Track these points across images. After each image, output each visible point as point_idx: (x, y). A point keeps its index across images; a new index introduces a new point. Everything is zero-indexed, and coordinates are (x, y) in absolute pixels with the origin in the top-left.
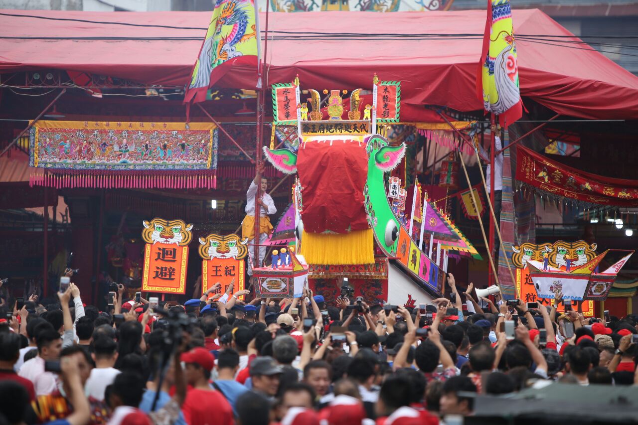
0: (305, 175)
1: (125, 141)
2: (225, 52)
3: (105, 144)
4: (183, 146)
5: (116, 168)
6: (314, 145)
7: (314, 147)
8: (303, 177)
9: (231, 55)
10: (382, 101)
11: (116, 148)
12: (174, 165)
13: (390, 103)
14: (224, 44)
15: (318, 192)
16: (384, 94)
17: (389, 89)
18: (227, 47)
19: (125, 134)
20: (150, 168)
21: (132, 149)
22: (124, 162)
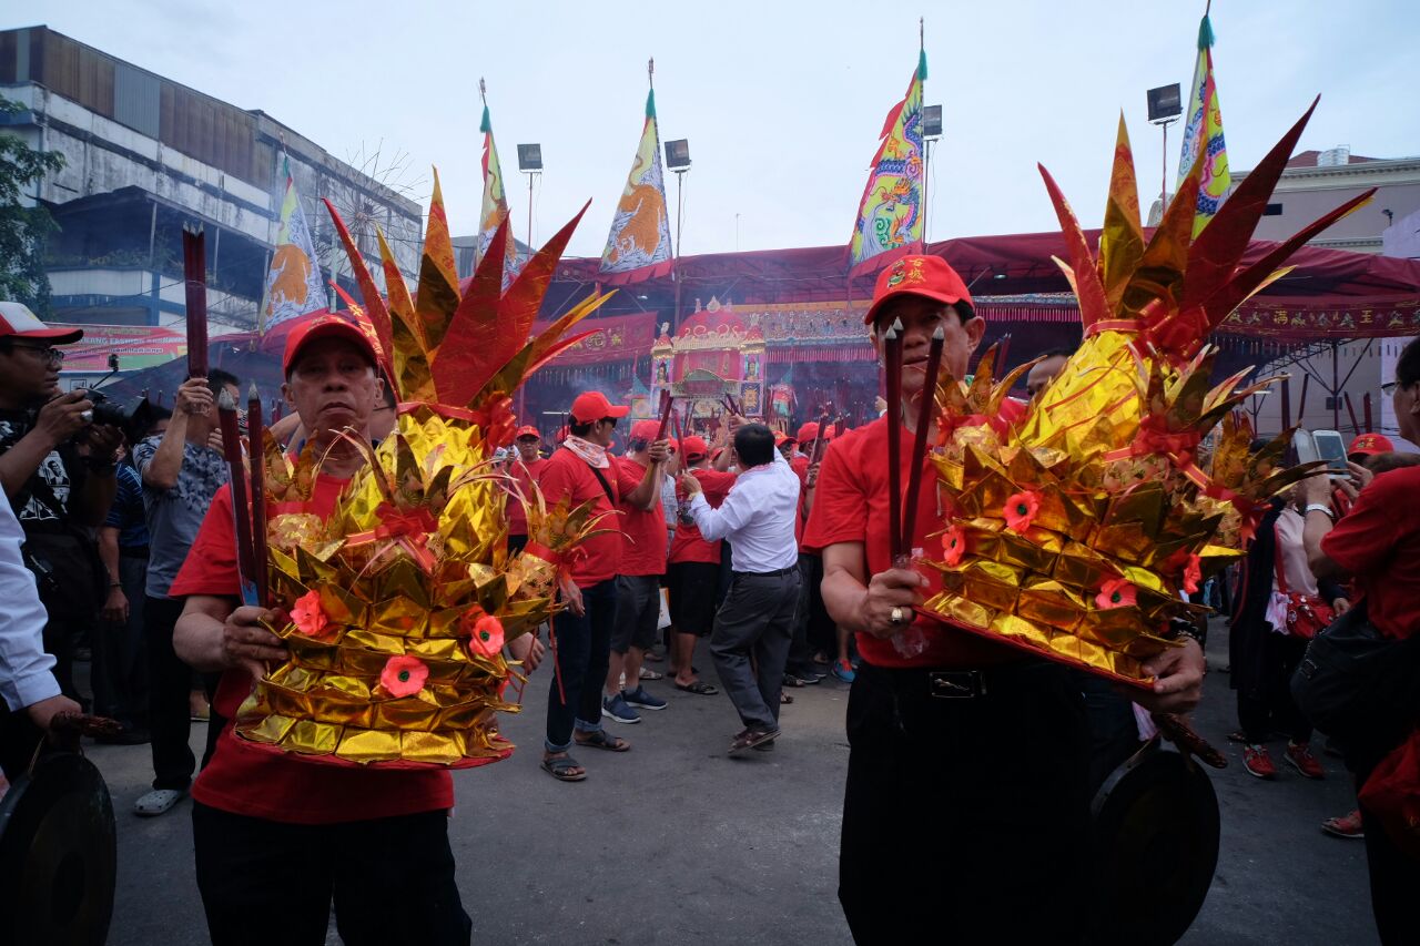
1: (791, 320)
2: (901, 235)
3: (774, 324)
4: (845, 322)
5: (784, 344)
9: (907, 240)
11: (784, 327)
12: (836, 340)
14: (899, 226)
18: (902, 230)
19: (792, 314)
20: (814, 343)
21: (798, 327)
22: (791, 339)
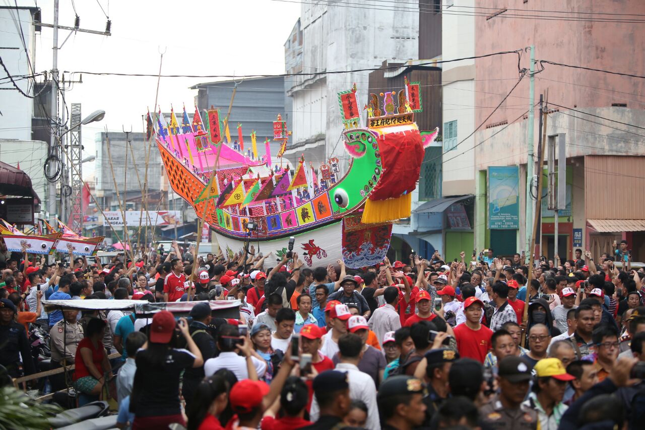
0: (388, 159)
6: (393, 136)
7: (392, 138)
8: (386, 161)
10: (411, 97)
13: (415, 98)
15: (396, 171)
16: (412, 92)
17: (415, 88)
